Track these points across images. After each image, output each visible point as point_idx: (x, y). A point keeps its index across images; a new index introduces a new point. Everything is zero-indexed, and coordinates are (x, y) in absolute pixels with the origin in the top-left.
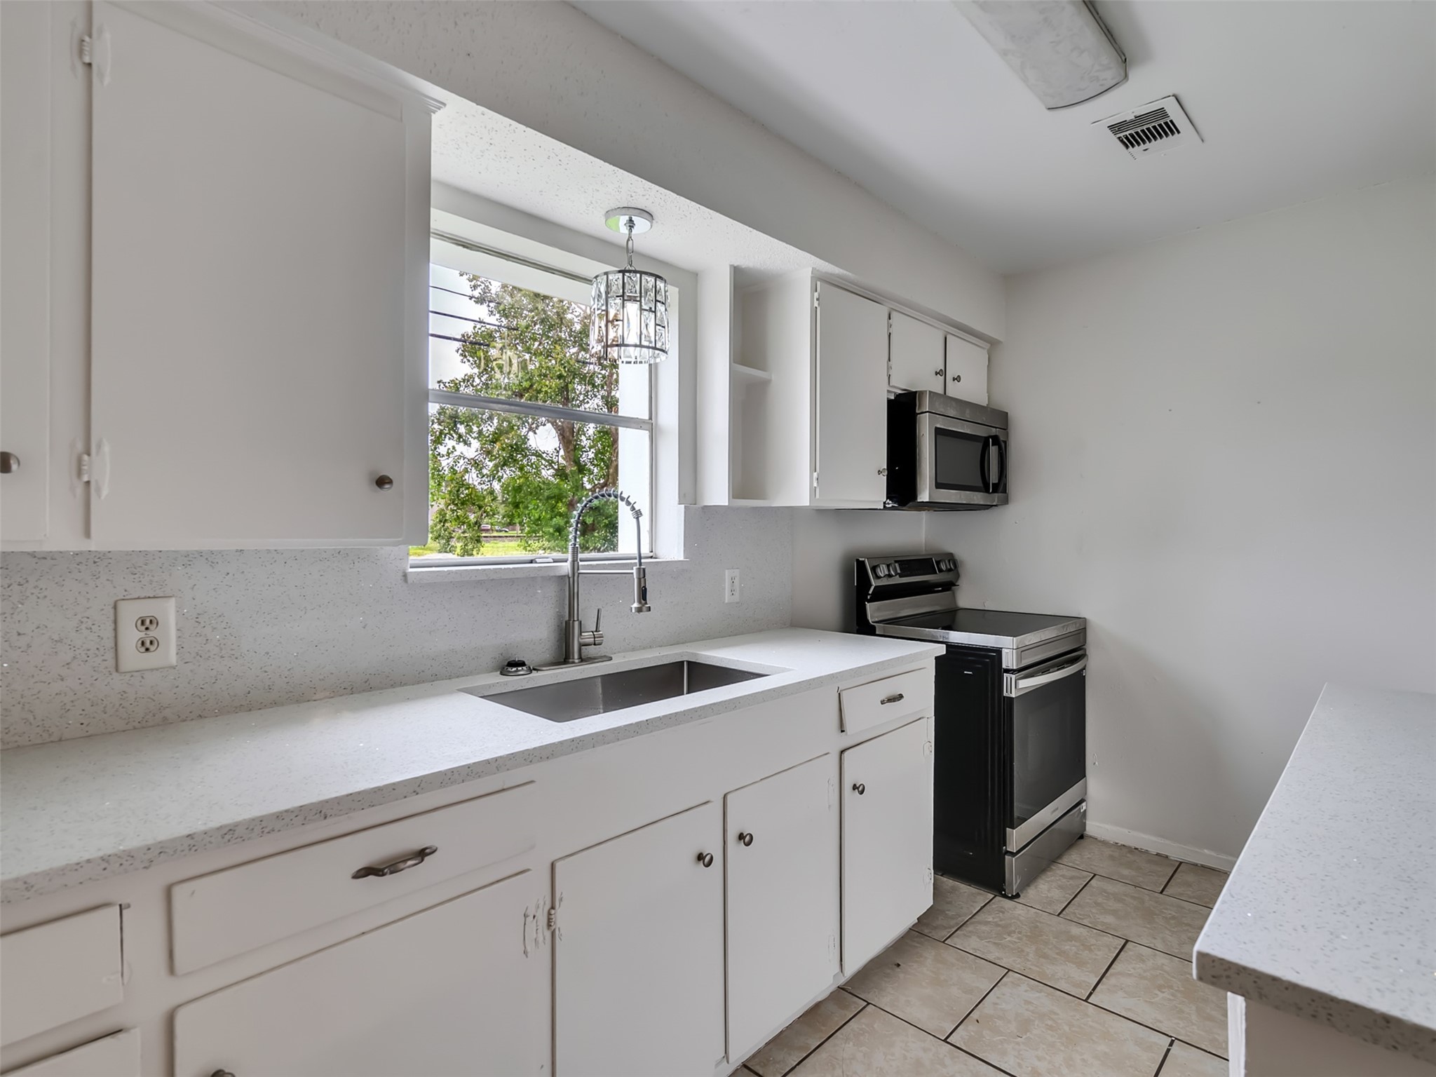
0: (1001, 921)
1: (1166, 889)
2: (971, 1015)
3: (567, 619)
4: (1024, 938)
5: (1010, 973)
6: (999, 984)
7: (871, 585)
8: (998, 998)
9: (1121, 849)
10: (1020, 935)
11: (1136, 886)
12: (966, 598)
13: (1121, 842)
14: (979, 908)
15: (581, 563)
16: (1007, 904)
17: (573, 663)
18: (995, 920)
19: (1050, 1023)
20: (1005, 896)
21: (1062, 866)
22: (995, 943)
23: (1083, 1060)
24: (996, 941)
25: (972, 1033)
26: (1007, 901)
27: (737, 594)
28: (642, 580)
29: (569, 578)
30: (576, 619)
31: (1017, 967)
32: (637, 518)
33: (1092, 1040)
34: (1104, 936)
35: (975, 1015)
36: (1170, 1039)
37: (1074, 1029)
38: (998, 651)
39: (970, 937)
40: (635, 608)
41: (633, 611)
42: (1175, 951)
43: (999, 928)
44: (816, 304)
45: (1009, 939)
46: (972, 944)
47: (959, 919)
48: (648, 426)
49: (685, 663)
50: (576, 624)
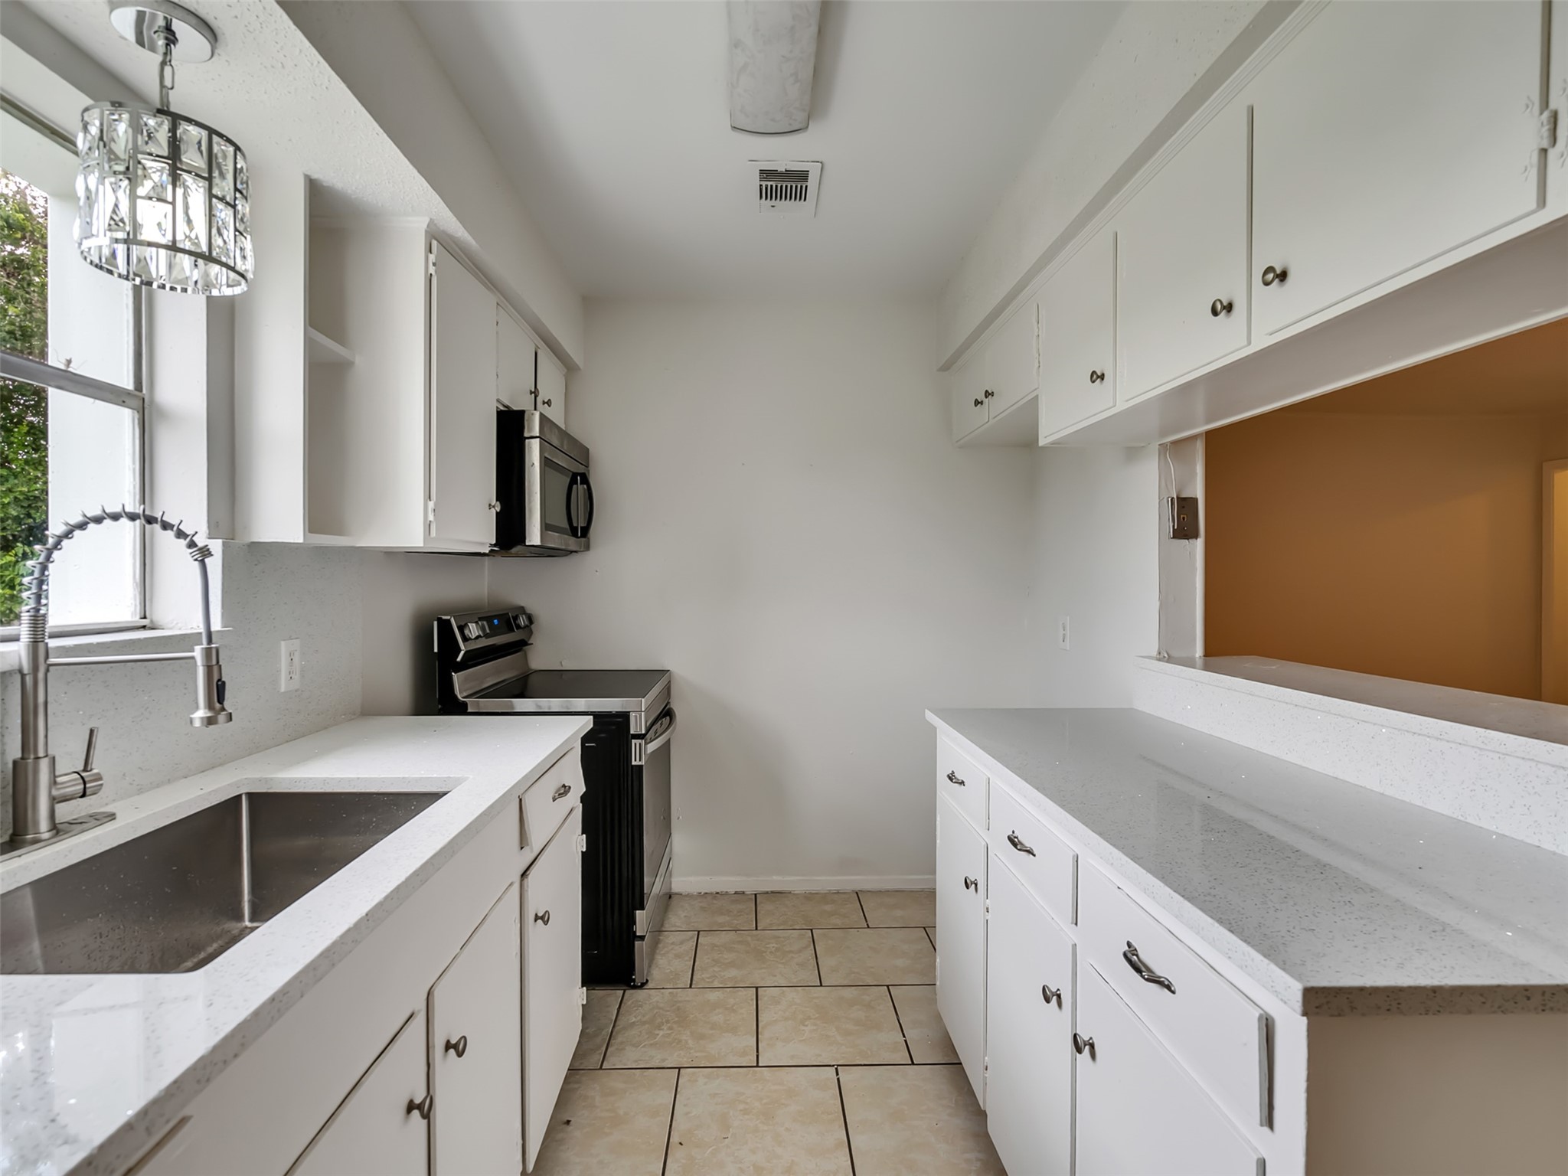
0: (644, 1016)
1: (758, 925)
2: (671, 1140)
3: (17, 754)
4: (675, 1026)
5: (682, 1070)
6: (679, 1089)
7: (460, 650)
8: (685, 1105)
9: (706, 898)
10: (669, 1025)
11: (736, 931)
12: (541, 657)
13: (703, 892)
14: (616, 1011)
15: (53, 643)
16: (640, 994)
17: (36, 841)
18: (639, 1018)
19: (741, 1106)
20: (635, 987)
21: (666, 933)
22: (651, 1045)
23: (787, 1130)
24: (652, 1042)
25: (684, 1161)
26: (639, 991)
27: (296, 677)
28: (215, 669)
29: (23, 676)
30: (41, 754)
31: (685, 1063)
32: (202, 562)
33: (783, 1104)
34: (737, 991)
35: (674, 1139)
36: (834, 1068)
37: (764, 1101)
38: (625, 717)
39: (624, 1049)
40: (202, 718)
41: (197, 724)
42: (795, 982)
43: (647, 1026)
44: (432, 270)
45: (661, 1033)
46: (629, 1056)
47: (603, 1033)
48: (137, 403)
49: (244, 797)
50: (44, 765)
